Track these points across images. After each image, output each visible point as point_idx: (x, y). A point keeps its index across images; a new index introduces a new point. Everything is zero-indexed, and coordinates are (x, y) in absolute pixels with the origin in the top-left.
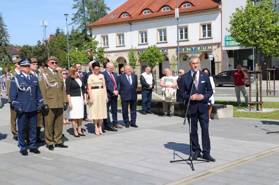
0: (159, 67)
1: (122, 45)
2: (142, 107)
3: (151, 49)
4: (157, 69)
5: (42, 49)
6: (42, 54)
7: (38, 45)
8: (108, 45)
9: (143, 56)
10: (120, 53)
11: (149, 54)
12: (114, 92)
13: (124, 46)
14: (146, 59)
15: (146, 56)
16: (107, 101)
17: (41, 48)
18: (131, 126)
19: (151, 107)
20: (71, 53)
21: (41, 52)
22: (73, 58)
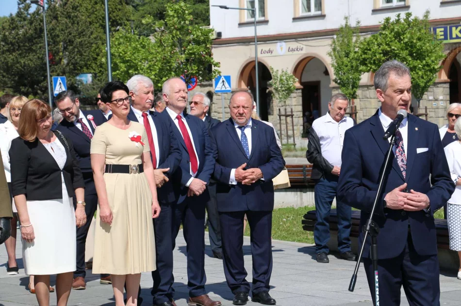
0: (448, 91)
1: (313, 12)
2: (317, 238)
3: (393, 29)
4: (441, 97)
5: (33, 27)
6: (34, 48)
7: (19, 14)
8: (264, 15)
9: (365, 53)
10: (304, 43)
11: (388, 45)
12: (188, 184)
13: (323, 16)
14: (374, 63)
15: (374, 54)
16: (155, 212)
17: (31, 23)
18: (255, 300)
19: (351, 235)
20: (119, 44)
21: (30, 40)
22: (124, 62)
